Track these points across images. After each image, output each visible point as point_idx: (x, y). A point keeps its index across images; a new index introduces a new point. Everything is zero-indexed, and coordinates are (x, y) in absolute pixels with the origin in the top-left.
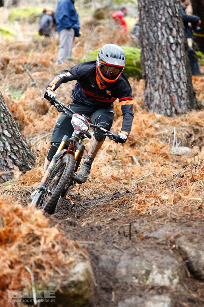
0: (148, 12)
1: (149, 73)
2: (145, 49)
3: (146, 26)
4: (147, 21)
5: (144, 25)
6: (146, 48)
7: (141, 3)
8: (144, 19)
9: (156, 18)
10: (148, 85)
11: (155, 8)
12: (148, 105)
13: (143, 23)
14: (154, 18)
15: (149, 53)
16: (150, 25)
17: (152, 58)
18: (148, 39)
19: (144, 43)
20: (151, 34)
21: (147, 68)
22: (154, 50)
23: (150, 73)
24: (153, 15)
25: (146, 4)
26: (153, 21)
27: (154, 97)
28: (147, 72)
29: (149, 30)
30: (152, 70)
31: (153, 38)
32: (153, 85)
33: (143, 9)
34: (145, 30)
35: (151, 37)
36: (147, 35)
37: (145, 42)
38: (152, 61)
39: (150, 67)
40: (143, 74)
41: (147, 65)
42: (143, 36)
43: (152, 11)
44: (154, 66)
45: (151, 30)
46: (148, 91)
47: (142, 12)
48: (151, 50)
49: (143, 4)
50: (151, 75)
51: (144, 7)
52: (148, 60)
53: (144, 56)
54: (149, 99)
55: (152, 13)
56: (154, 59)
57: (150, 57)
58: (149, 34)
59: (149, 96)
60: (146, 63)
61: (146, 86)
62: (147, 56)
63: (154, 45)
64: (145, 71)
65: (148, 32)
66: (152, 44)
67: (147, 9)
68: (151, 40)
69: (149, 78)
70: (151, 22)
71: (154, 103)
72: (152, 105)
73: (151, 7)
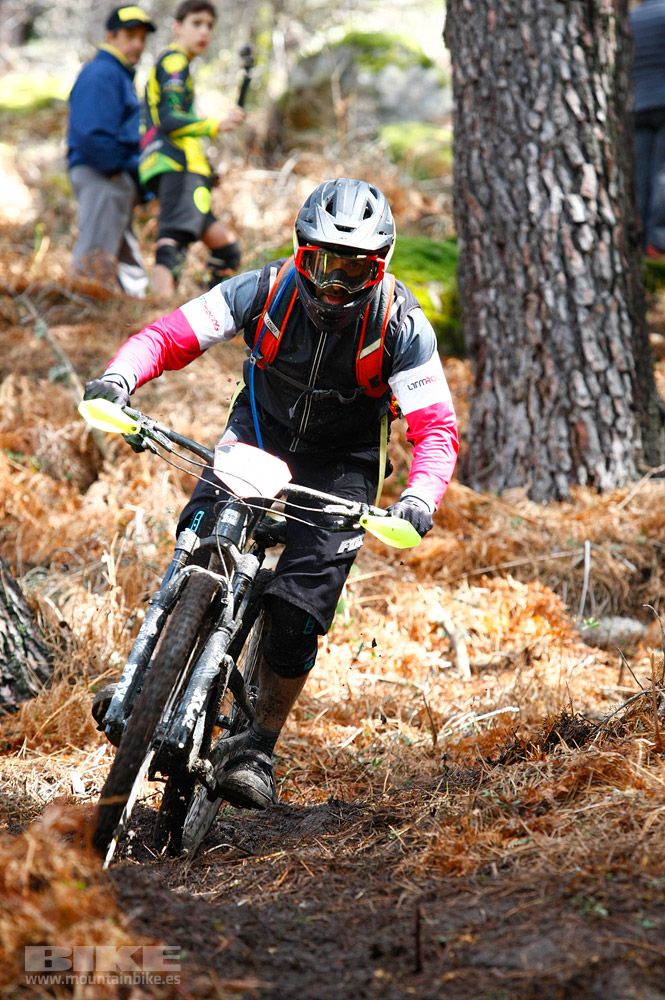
0: (490, 101)
1: (489, 334)
2: (476, 243)
3: (480, 157)
4: (486, 135)
5: (475, 154)
6: (480, 239)
7: (464, 69)
8: (473, 127)
9: (520, 127)
10: (487, 380)
11: (515, 89)
12: (486, 458)
13: (470, 145)
14: (514, 127)
15: (491, 261)
16: (497, 155)
17: (501, 278)
18: (488, 207)
19: (473, 221)
20: (500, 187)
21: (483, 314)
22: (511, 246)
23: (495, 335)
24: (510, 116)
25: (481, 73)
26: (508, 139)
27: (508, 424)
28: (483, 332)
29: (492, 172)
30: (502, 326)
31: (506, 201)
32: (505, 382)
33: (470, 89)
34: (477, 172)
35: (501, 197)
36: (483, 190)
37: (477, 218)
38: (501, 290)
39: (493, 314)
40: (469, 339)
41: (485, 305)
42: (470, 195)
43: (507, 99)
44: (511, 307)
45: (501, 174)
46: (487, 401)
47: (467, 104)
48: (501, 246)
49: (472, 71)
50: (499, 341)
51: (475, 83)
52: (487, 285)
53: (473, 269)
54: (490, 434)
55: (504, 108)
56: (511, 281)
57: (495, 275)
58: (491, 188)
59: (490, 421)
60: (478, 297)
61: (478, 382)
62: (484, 271)
63: (512, 227)
64: (476, 326)
65: (487, 180)
66: (504, 224)
67: (485, 92)
68: (498, 208)
69: (492, 355)
70: (502, 140)
71: (509, 450)
72: (502, 458)
73: (503, 83)
